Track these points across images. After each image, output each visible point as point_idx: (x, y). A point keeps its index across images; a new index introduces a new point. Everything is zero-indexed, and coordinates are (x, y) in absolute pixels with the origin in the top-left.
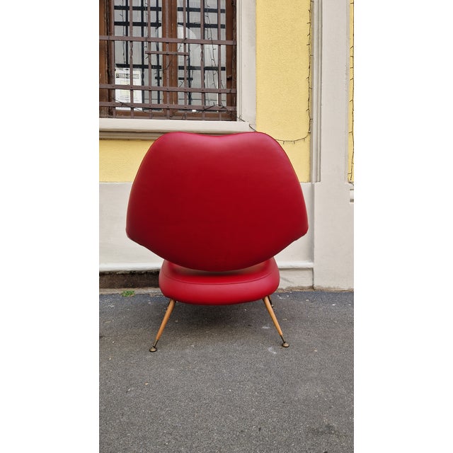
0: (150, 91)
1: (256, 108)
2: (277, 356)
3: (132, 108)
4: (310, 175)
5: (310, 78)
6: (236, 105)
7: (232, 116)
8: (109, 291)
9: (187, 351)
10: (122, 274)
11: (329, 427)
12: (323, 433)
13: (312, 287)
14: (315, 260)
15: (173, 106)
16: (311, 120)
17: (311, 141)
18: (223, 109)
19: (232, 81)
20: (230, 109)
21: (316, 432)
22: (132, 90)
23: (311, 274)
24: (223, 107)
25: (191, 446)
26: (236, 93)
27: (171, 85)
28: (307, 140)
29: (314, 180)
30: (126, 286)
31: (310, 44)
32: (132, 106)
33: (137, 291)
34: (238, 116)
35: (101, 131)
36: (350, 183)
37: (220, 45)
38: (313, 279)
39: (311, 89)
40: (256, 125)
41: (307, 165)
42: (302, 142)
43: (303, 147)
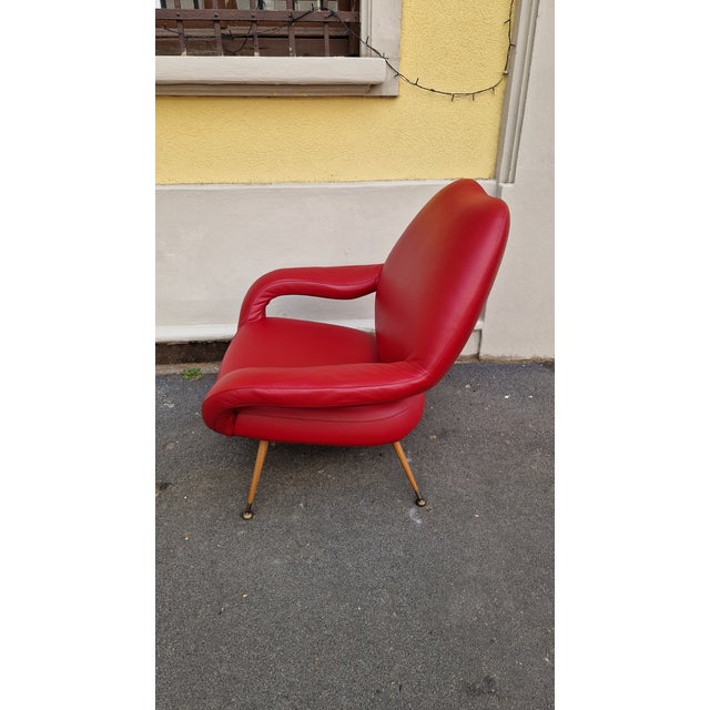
4: (497, 165)
6: (358, 9)
11: (489, 681)
13: (477, 356)
14: (486, 319)
16: (512, 46)
17: (506, 93)
18: (332, 19)
20: (347, 17)
23: (477, 338)
24: (333, 14)
28: (499, 90)
29: (502, 178)
33: (204, 369)
34: (363, 38)
38: (479, 345)
40: (399, 59)
41: (494, 144)
42: (488, 95)
43: (489, 107)
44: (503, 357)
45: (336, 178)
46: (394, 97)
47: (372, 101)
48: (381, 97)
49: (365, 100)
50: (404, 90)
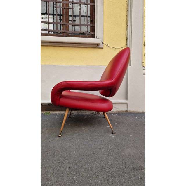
0: (57, 24)
1: (104, 33)
2: (114, 138)
3: (49, 32)
5: (127, 21)
6: (95, 32)
9: (75, 136)
10: (45, 105)
11: (141, 167)
12: (138, 169)
13: (127, 111)
14: (128, 100)
15: (67, 31)
16: (127, 39)
18: (89, 33)
19: (93, 21)
20: (92, 33)
21: (135, 169)
22: (49, 24)
23: (126, 106)
24: (89, 32)
26: (95, 27)
27: (66, 22)
30: (46, 110)
31: (127, 6)
33: (51, 112)
34: (96, 36)
36: (143, 66)
37: (88, 5)
38: (127, 108)
39: (127, 25)
40: (103, 40)
44: (134, 111)
45: (89, 65)
46: (102, 48)
47: (98, 49)
48: (100, 48)
49: (96, 49)
50: (105, 47)
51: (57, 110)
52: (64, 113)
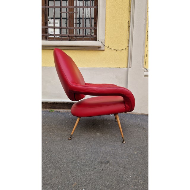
0: (62, 29)
1: (105, 36)
2: (100, 136)
3: (54, 36)
4: (127, 65)
5: (129, 22)
7: (95, 39)
8: (45, 110)
9: (66, 132)
10: (50, 103)
11: (108, 161)
15: (72, 35)
16: (129, 40)
19: (96, 24)
20: (94, 36)
22: (54, 29)
25: (54, 164)
26: (97, 29)
27: (71, 26)
28: (127, 49)
29: (129, 67)
30: (51, 108)
31: (130, 7)
32: (54, 35)
33: (55, 110)
35: (42, 46)
36: (145, 68)
37: (91, 8)
39: (129, 27)
40: (105, 43)
41: (127, 60)
42: (124, 50)
43: (125, 53)
45: (91, 67)
46: (104, 50)
47: (99, 51)
48: (101, 50)
49: (98, 51)
50: (106, 49)
51: (61, 108)
52: (66, 111)
